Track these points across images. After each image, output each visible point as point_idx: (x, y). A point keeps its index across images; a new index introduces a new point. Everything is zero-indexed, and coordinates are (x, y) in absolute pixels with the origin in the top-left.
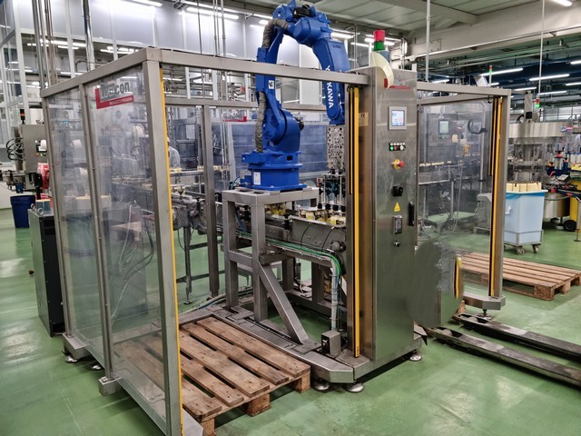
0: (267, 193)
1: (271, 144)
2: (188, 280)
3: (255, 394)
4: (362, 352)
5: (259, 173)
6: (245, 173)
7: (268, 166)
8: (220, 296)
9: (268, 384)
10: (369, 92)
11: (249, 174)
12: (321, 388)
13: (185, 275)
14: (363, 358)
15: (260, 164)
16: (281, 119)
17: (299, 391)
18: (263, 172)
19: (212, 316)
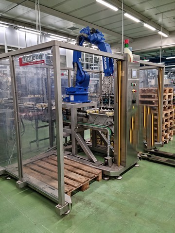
0: (77, 104)
1: (78, 84)
2: (37, 141)
3: (84, 182)
4: (120, 164)
5: (73, 96)
6: (66, 96)
7: (77, 93)
8: (54, 147)
9: (88, 178)
10: (124, 63)
11: (68, 96)
12: (106, 179)
13: (36, 139)
14: (121, 166)
15: (74, 92)
16: (83, 74)
17: (98, 181)
18: (75, 95)
19: (53, 154)
